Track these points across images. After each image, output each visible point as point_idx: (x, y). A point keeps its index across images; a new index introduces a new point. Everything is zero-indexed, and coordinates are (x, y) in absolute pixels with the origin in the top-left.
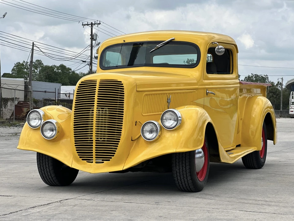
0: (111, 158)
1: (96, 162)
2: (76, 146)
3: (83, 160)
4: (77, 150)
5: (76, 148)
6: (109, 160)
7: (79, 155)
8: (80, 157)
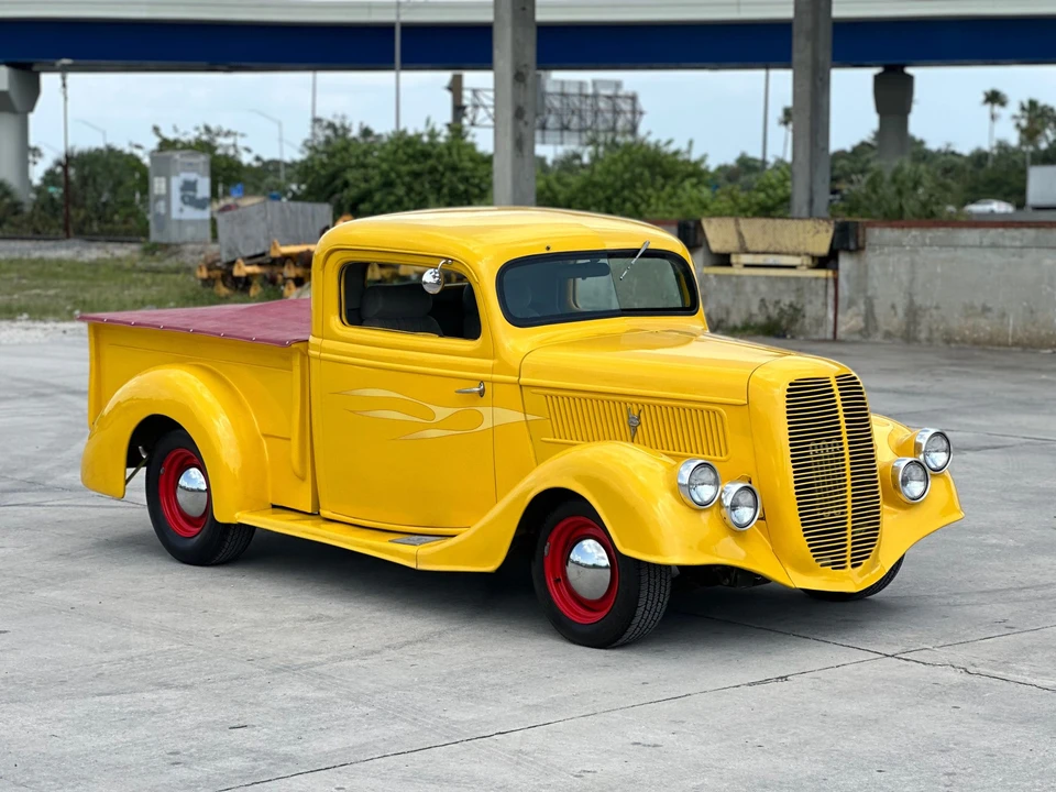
0: (870, 551)
1: (853, 566)
2: (805, 535)
3: (822, 566)
4: (810, 546)
5: (808, 540)
6: (867, 557)
7: (814, 556)
8: (817, 560)
